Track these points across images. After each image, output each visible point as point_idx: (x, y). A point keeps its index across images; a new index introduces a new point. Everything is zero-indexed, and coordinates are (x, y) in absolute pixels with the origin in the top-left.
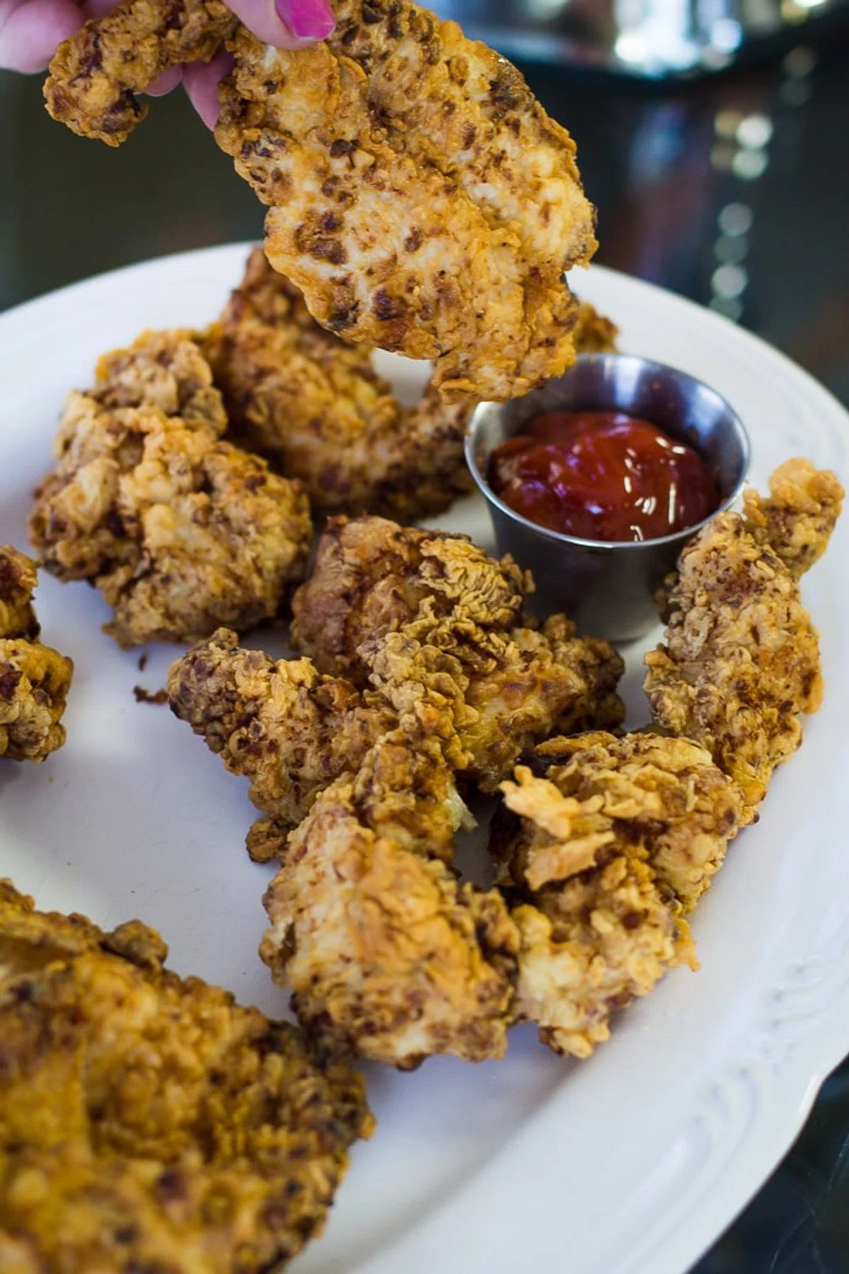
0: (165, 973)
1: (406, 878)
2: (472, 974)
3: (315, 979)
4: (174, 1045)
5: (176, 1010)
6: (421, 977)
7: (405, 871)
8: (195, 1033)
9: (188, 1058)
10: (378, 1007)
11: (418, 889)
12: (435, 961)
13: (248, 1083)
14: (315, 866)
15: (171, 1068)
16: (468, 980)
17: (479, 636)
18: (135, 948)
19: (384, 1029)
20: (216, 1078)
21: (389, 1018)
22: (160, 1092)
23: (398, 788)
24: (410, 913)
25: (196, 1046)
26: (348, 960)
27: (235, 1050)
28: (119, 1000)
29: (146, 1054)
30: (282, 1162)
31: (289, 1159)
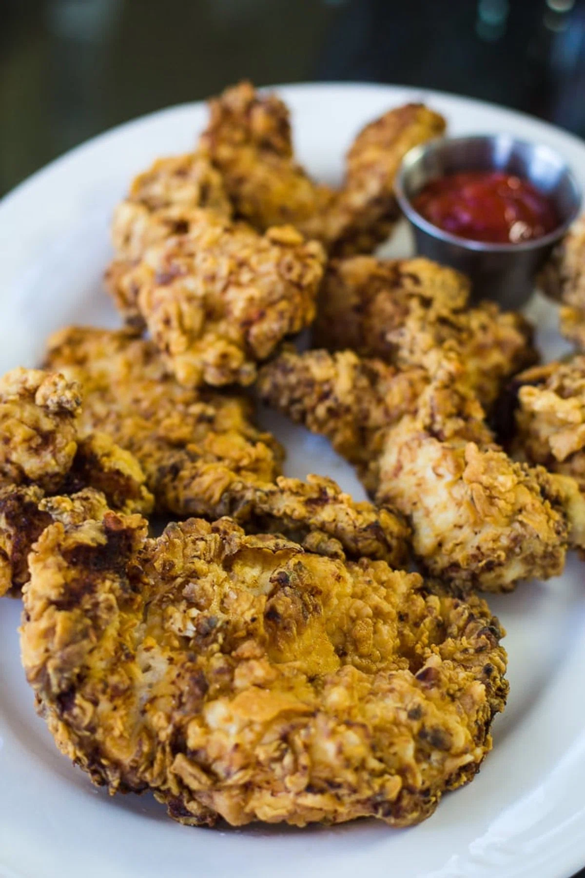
1: (493, 463)
2: (549, 518)
3: (440, 545)
4: (376, 599)
6: (517, 525)
7: (491, 459)
8: (383, 591)
9: (386, 607)
10: (494, 550)
11: (502, 469)
12: (524, 513)
13: (423, 617)
14: (414, 474)
15: (378, 613)
16: (548, 522)
17: (452, 318)
19: (500, 564)
20: (402, 617)
21: (503, 555)
22: (377, 630)
23: (450, 416)
24: (503, 485)
25: (386, 598)
26: (461, 527)
27: (407, 598)
28: (337, 576)
29: (362, 608)
30: (473, 657)
31: (476, 654)
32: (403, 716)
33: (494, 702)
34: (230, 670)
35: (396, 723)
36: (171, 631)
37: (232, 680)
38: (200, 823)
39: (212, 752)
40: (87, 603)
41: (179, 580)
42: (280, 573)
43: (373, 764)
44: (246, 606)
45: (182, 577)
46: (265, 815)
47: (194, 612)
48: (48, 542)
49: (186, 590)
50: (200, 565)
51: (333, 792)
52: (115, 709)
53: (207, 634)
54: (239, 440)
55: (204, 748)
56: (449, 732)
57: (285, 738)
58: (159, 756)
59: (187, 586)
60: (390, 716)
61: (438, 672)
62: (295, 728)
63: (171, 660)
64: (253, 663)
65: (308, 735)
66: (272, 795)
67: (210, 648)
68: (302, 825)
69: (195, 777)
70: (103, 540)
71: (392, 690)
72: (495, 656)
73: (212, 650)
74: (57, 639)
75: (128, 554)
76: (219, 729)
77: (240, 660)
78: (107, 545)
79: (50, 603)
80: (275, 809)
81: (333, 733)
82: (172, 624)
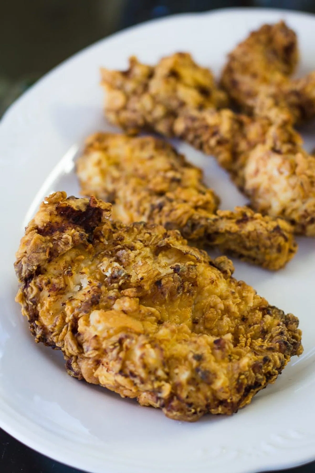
0: (231, 277)
4: (230, 302)
5: (233, 291)
8: (239, 300)
9: (234, 309)
13: (255, 323)
15: (227, 311)
18: (222, 265)
20: (244, 319)
22: (222, 319)
25: (238, 305)
28: (212, 281)
29: (219, 303)
30: (263, 351)
31: (266, 350)
32: (190, 356)
33: (259, 377)
34: (115, 299)
35: (186, 359)
36: (99, 270)
37: (113, 304)
38: (75, 376)
39: (86, 337)
40: (56, 236)
41: (119, 246)
42: (176, 265)
43: (160, 373)
44: (144, 271)
45: (121, 246)
46: (103, 381)
47: (116, 264)
48: (52, 198)
49: (120, 253)
50: (138, 245)
51: (132, 379)
52: (49, 296)
53: (116, 278)
54: (194, 192)
55: (83, 333)
56: (215, 375)
57: (121, 341)
58: (64, 330)
59: (121, 251)
60: (184, 352)
61: (225, 343)
62: (127, 337)
63: (90, 282)
64: (127, 299)
65: (130, 343)
66: (107, 371)
67: (112, 285)
68: (123, 396)
69: (71, 346)
70: (83, 209)
71: (195, 342)
72: (276, 355)
73: (113, 286)
74: (29, 247)
75: (97, 222)
76: (93, 326)
77: (123, 296)
78: (84, 212)
79: (37, 228)
80: (108, 380)
81: (143, 346)
82: (101, 266)
